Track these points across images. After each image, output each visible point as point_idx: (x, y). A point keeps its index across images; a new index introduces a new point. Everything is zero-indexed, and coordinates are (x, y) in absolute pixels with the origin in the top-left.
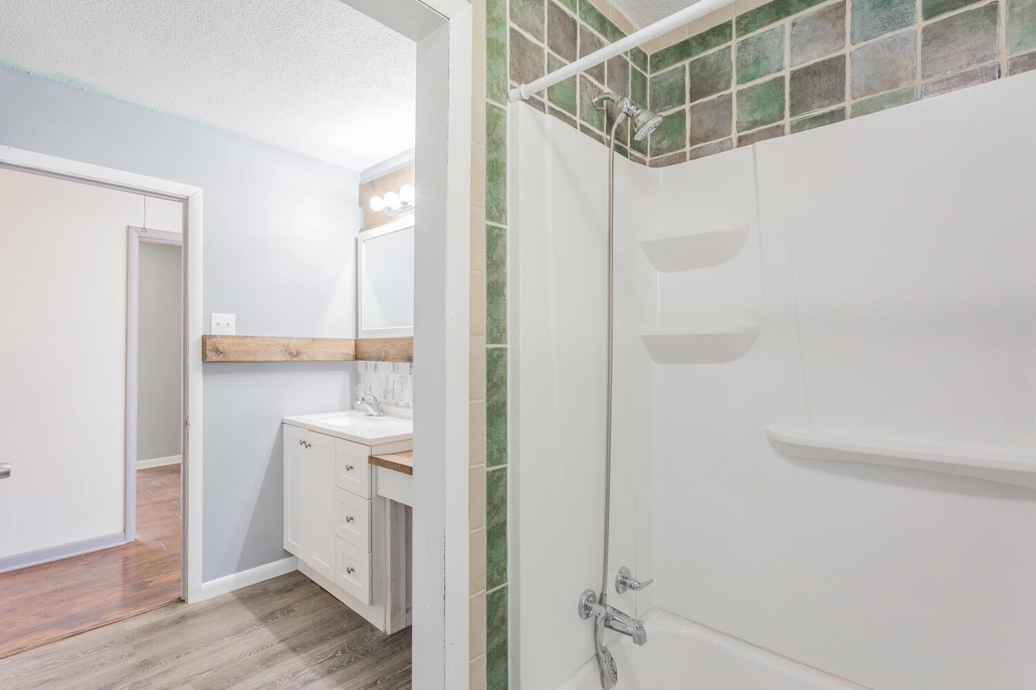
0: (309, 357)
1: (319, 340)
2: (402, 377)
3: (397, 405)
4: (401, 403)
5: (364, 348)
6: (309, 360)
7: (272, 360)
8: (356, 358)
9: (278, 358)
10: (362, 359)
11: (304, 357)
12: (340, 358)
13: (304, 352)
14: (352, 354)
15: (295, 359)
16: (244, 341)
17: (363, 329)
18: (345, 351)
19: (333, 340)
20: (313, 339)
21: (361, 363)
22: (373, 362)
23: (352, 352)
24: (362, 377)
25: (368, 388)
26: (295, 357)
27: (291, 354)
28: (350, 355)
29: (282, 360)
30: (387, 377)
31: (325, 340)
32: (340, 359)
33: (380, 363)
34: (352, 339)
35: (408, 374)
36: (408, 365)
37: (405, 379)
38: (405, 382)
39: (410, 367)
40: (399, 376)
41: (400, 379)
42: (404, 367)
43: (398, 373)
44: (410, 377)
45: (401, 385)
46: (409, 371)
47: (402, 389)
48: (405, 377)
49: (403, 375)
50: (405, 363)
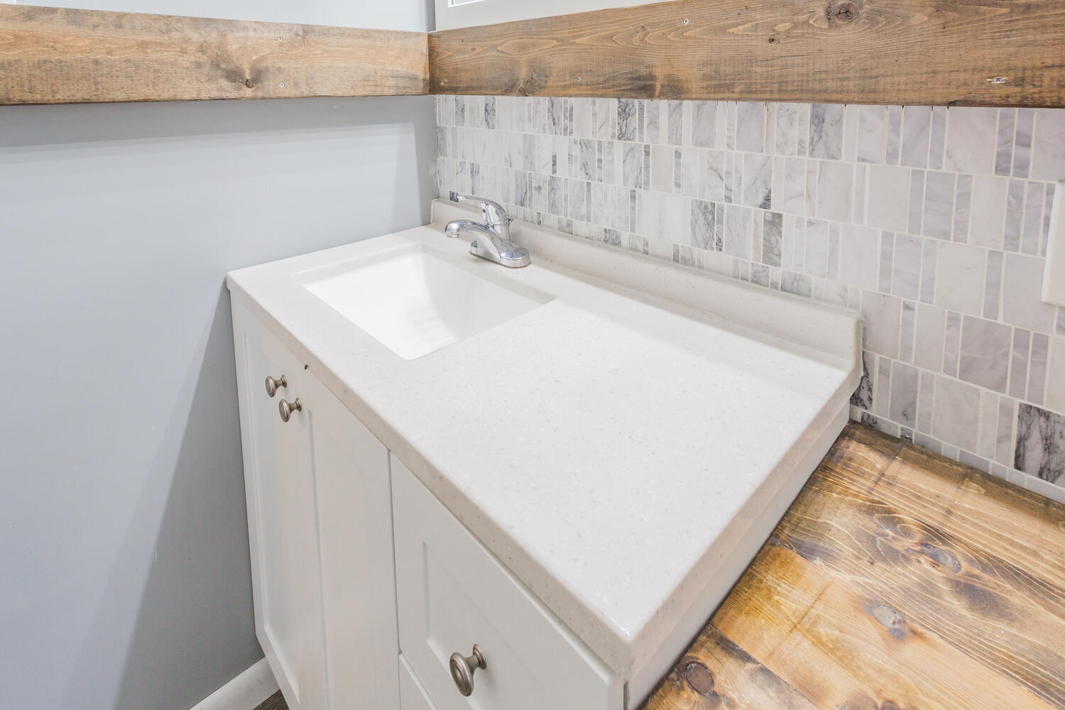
0: (296, 85)
1: (325, 32)
2: (585, 145)
3: (567, 230)
4: (580, 227)
5: (457, 58)
6: (293, 93)
7: (165, 96)
8: (433, 87)
9: (188, 90)
10: (453, 90)
11: (276, 86)
12: (389, 87)
13: (279, 69)
14: (421, 76)
15: (248, 92)
16: (36, 27)
17: (450, 5)
18: (402, 67)
19: (367, 34)
20: (307, 30)
21: (445, 103)
22: (481, 100)
23: (420, 69)
24: (449, 136)
25: (468, 168)
26: (248, 84)
27: (233, 75)
28: (415, 78)
29: (204, 95)
30: (529, 143)
31: (342, 32)
32: (392, 92)
33: (502, 102)
34: (418, 34)
35: (613, 136)
36: (612, 105)
37: (600, 151)
38: (600, 161)
39: (619, 114)
40: (575, 142)
41: (576, 150)
42: (594, 115)
43: (571, 133)
44: (619, 146)
45: (583, 169)
46: (614, 127)
47: (589, 184)
48: (598, 145)
49: (590, 137)
50: (598, 100)
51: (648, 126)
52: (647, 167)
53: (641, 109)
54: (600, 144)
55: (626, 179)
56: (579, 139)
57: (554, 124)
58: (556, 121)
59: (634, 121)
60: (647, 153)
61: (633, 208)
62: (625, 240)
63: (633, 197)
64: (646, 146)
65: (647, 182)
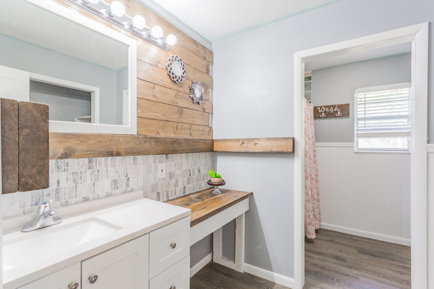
2: (75, 173)
35: (86, 169)
36: (86, 160)
37: (81, 174)
38: (81, 177)
39: (88, 162)
40: (70, 173)
41: (70, 176)
42: (79, 163)
43: (68, 170)
44: (89, 172)
45: (74, 181)
46: (86, 166)
47: (76, 186)
48: (80, 172)
49: (77, 171)
50: (80, 159)
51: (98, 164)
52: (98, 175)
53: (96, 160)
54: (81, 172)
55: (91, 180)
56: (71, 172)
57: (58, 169)
58: (60, 168)
59: (94, 164)
60: (98, 171)
61: (94, 188)
62: (91, 197)
63: (94, 184)
64: (98, 170)
65: (98, 179)
